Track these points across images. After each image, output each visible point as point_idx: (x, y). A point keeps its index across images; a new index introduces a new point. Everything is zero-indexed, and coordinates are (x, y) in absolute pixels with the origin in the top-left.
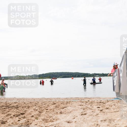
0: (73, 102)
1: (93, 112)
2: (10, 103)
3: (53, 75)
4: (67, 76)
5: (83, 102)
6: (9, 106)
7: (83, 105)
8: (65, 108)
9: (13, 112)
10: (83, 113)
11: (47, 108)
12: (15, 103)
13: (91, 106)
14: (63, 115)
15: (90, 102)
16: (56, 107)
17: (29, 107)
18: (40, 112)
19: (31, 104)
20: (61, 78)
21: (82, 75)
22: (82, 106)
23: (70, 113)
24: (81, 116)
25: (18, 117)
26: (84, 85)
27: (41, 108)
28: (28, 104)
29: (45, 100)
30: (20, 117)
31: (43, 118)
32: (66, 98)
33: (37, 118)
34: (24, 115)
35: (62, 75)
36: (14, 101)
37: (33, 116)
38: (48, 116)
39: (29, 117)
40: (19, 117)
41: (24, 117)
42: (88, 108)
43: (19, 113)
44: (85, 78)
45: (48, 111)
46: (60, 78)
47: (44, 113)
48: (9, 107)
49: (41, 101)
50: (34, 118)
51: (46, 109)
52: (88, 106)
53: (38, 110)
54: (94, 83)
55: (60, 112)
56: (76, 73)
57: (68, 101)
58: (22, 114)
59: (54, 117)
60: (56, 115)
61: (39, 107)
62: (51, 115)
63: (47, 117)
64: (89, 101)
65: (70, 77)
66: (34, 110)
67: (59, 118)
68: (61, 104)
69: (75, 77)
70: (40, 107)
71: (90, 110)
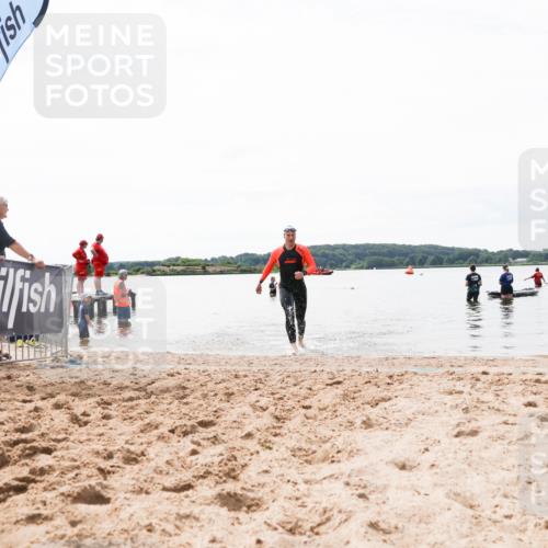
0: (415, 378)
1: (506, 423)
2: (153, 377)
3: (324, 255)
4: (386, 259)
5: (460, 379)
6: (149, 388)
7: (461, 392)
8: (382, 405)
9: (168, 414)
10: (463, 428)
11: (307, 403)
12: (172, 375)
13: (498, 395)
14: (377, 435)
15: (489, 377)
16: (345, 396)
17: (229, 395)
18: (277, 418)
19: (238, 381)
20: (362, 268)
21: (451, 257)
22: (455, 396)
23: (407, 424)
24: (457, 440)
25: (190, 436)
26: (469, 300)
27: (281, 399)
28: (224, 381)
29: (296, 367)
30: (196, 437)
31: (292, 443)
32: (387, 359)
33: (265, 441)
34: (213, 428)
35: (366, 255)
36: (168, 368)
37: (249, 436)
38: (313, 438)
39: (234, 438)
40: (195, 439)
41: (215, 440)
42: (484, 407)
43: (193, 422)
44: (473, 269)
45: (310, 412)
46: (356, 268)
47: (295, 422)
48: (149, 391)
49: (277, 368)
50: (255, 441)
51: (304, 407)
52: (485, 398)
53: (272, 409)
54: (506, 292)
55: (364, 422)
56: (425, 246)
57: (396, 371)
58: (204, 424)
59: (339, 443)
60: (346, 433)
61: (273, 394)
62: (324, 432)
63: (309, 440)
64: (485, 373)
65: (402, 263)
66: (253, 406)
67: (360, 446)
68: (366, 386)
69: (422, 263)
70: (277, 396)
71: (494, 416)
